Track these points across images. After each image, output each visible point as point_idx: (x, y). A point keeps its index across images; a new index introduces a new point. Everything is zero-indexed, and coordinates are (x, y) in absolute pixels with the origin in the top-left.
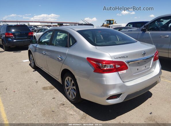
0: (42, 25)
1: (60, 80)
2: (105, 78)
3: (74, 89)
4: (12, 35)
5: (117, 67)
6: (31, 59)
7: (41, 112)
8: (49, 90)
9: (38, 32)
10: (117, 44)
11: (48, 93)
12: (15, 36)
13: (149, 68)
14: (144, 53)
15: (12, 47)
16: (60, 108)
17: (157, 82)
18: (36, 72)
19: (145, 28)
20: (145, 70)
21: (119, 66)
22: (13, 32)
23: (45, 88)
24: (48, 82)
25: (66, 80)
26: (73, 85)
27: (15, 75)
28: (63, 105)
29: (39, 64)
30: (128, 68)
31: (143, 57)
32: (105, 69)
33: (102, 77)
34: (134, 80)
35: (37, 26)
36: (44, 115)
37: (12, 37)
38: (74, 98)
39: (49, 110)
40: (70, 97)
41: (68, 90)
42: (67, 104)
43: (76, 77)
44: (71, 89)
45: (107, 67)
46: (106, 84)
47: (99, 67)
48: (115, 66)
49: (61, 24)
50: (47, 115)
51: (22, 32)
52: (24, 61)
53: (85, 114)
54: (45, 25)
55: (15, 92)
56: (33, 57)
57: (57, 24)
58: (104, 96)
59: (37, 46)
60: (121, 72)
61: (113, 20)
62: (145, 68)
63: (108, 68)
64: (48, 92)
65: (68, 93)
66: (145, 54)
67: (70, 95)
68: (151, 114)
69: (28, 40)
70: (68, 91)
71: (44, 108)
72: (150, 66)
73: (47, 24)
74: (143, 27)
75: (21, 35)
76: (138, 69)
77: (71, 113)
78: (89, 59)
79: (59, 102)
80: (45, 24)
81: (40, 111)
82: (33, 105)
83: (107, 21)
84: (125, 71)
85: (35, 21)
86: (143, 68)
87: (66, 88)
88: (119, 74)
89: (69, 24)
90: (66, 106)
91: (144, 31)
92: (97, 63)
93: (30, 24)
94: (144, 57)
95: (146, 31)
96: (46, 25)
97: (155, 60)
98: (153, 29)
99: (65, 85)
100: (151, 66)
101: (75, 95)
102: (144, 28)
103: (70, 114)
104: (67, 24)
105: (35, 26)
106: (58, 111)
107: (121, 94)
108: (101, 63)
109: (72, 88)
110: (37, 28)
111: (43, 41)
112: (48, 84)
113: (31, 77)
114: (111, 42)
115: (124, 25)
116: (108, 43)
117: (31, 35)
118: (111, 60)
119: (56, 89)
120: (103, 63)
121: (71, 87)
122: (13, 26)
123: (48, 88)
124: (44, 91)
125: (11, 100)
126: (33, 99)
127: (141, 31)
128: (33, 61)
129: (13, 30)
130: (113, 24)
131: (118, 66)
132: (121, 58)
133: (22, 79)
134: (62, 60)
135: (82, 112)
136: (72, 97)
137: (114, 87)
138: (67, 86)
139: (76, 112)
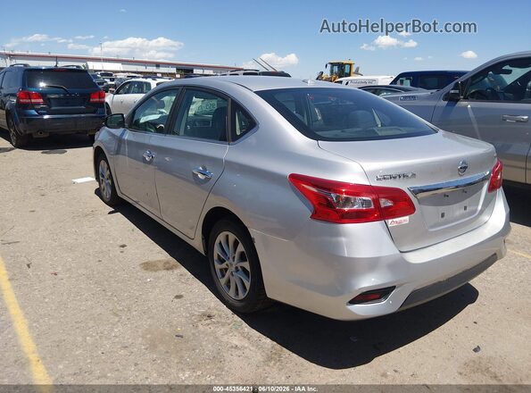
0: (128, 72)
1: (197, 243)
2: (345, 236)
3: (244, 269)
4: (39, 97)
5: (383, 206)
6: (103, 176)
7: (143, 337)
8: (164, 272)
9: (117, 93)
10: (380, 134)
11: (161, 281)
12: (47, 101)
13: (476, 210)
14: (464, 165)
15: (39, 135)
16: (201, 327)
17: (495, 254)
18: (119, 215)
19: (457, 91)
20: (463, 216)
21: (389, 204)
22: (43, 88)
23: (148, 266)
24: (158, 248)
25: (217, 242)
26: (242, 258)
27: (53, 223)
28: (209, 316)
29: (128, 192)
30: (414, 209)
31: (460, 178)
32: (346, 209)
33: (338, 234)
34: (431, 248)
35: (111, 75)
36: (152, 346)
37: (39, 104)
38: (241, 296)
39: (167, 330)
40: (231, 293)
41: (223, 271)
42: (220, 316)
43: (253, 232)
44: (233, 269)
45: (353, 205)
46: (346, 255)
47: (330, 204)
48: (376, 202)
49: (187, 71)
50: (162, 348)
51: (70, 90)
52: (79, 181)
53: (278, 347)
54: (138, 73)
55: (56, 274)
56: (109, 168)
57: (173, 70)
58: (340, 293)
59: (123, 134)
60: (395, 220)
61: (350, 65)
62: (462, 211)
63: (355, 207)
64: (159, 278)
65: (223, 281)
66: (465, 168)
67: (229, 287)
68: (476, 350)
69: (86, 117)
70: (223, 276)
71: (150, 326)
72: (478, 205)
73: (142, 69)
74: (449, 89)
75: (66, 100)
76: (443, 215)
77: (235, 341)
78: (296, 179)
79: (196, 309)
80: (138, 67)
81: (140, 333)
82: (116, 315)
83: (333, 64)
84: (407, 218)
85: (105, 57)
86: (456, 210)
87: (218, 266)
88: (389, 226)
89: (211, 72)
90: (218, 322)
91: (452, 99)
92: (324, 193)
93: (90, 68)
94: (462, 178)
95: (458, 100)
96: (141, 73)
97: (492, 188)
98: (480, 96)
99: (216, 257)
100: (480, 208)
101: (248, 287)
102: (452, 92)
103: (232, 347)
104: (207, 72)
105: (107, 74)
106: (193, 334)
107: (394, 288)
108: (335, 192)
109: (237, 268)
110: (112, 80)
111: (142, 121)
112: (159, 254)
113: (104, 229)
114: (358, 129)
115: (385, 80)
116: (349, 132)
117: (98, 100)
118: (366, 183)
119: (184, 270)
120: (342, 193)
121: (233, 263)
122: (41, 70)
123: (160, 265)
124: (147, 274)
125: (47, 300)
126: (115, 298)
127: (445, 99)
128: (110, 181)
129: (42, 85)
130: (349, 75)
131: (385, 203)
132: (395, 178)
133: (75, 237)
134: (207, 180)
135: (269, 340)
136: (237, 294)
137: (372, 264)
138: (222, 261)
139: (249, 339)
